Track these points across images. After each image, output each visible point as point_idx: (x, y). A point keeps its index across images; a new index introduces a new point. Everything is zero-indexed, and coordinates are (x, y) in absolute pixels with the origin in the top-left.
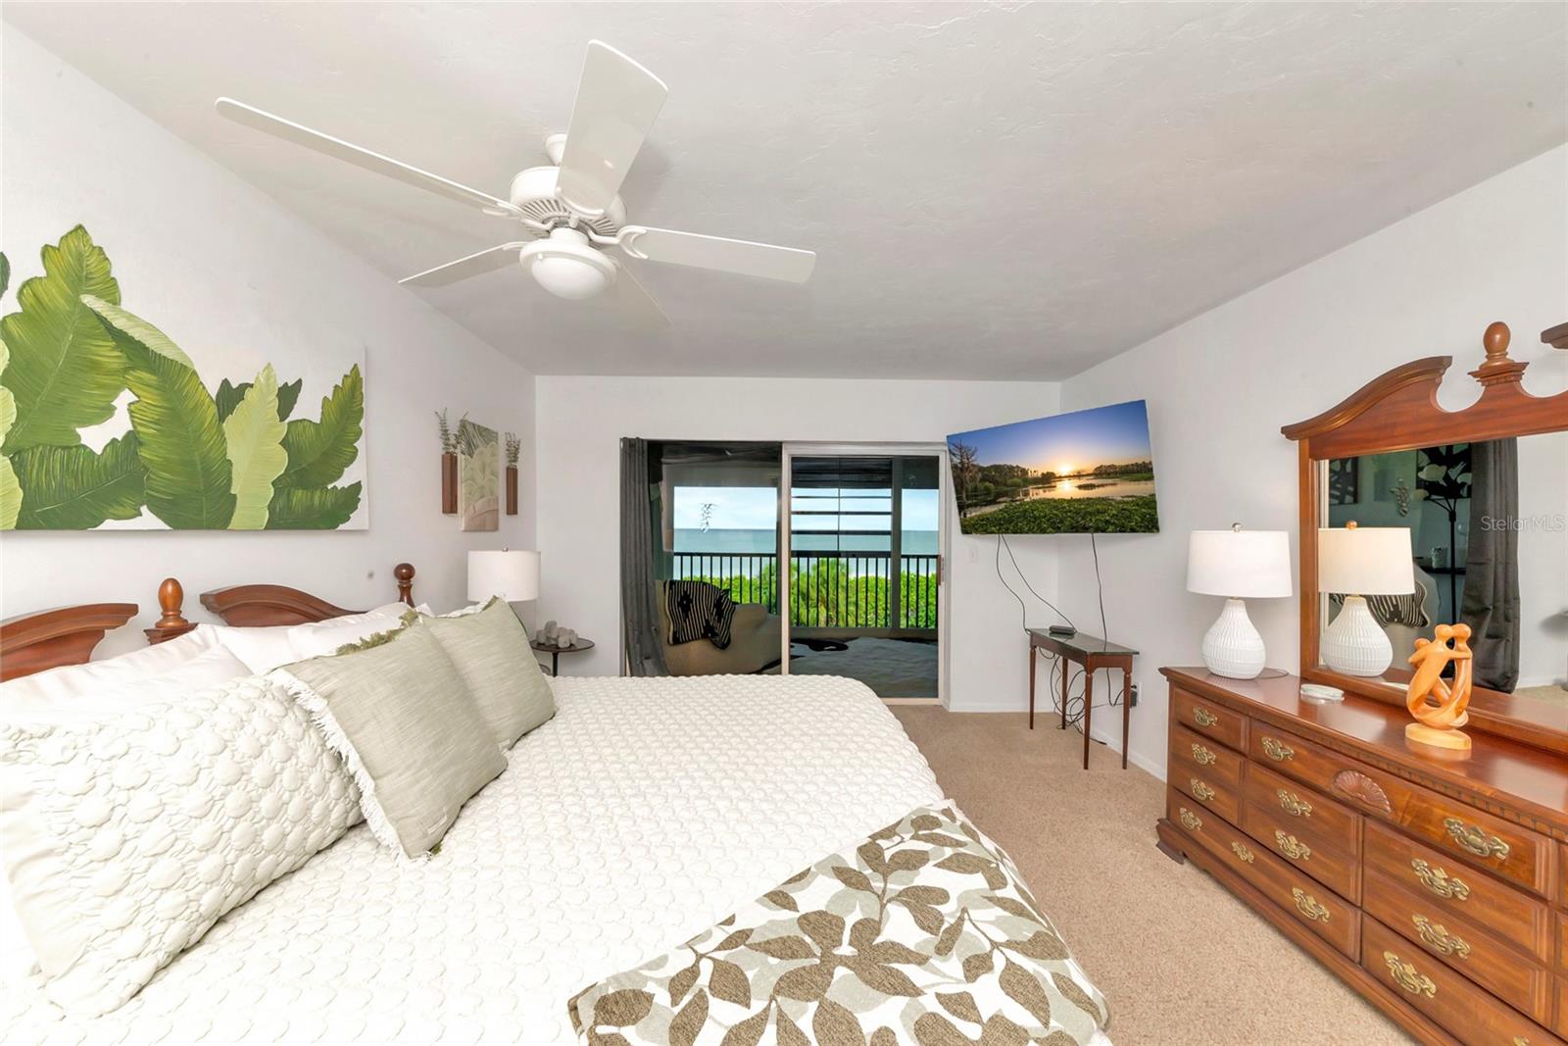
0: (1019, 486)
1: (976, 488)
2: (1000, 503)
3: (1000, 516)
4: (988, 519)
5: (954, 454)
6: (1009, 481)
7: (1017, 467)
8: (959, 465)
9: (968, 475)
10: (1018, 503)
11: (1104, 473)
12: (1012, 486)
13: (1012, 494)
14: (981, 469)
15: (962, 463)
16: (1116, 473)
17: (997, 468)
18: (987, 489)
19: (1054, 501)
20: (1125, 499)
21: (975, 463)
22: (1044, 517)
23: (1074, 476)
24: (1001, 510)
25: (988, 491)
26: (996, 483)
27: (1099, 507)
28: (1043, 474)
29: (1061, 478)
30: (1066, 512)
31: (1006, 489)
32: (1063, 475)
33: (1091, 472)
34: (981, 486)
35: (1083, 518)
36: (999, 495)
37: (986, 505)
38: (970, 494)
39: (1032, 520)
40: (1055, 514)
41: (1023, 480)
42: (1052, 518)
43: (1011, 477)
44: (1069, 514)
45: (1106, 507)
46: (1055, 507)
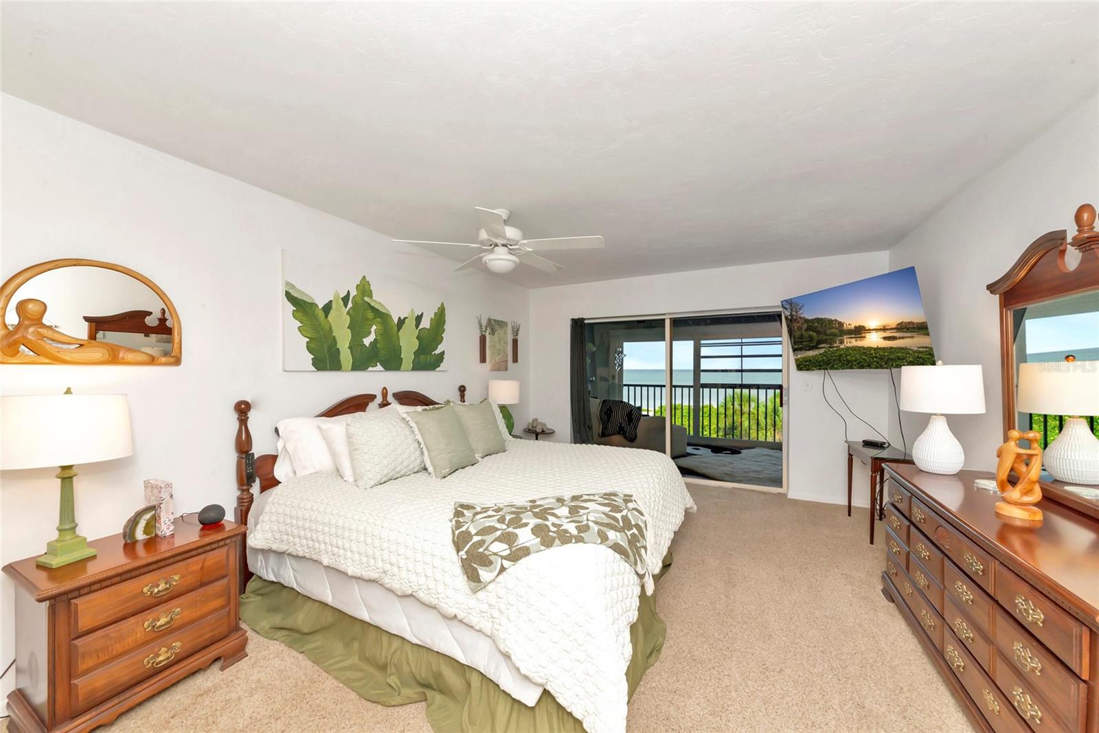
0: (835, 335)
1: (802, 335)
2: (820, 348)
3: (820, 359)
4: (810, 360)
5: (785, 308)
6: (829, 332)
7: (836, 320)
8: (789, 317)
9: (796, 325)
10: (835, 349)
11: (904, 328)
12: (830, 335)
13: (830, 342)
14: (807, 321)
15: (791, 315)
16: (914, 328)
17: (818, 320)
18: (810, 337)
19: (864, 348)
20: (920, 349)
21: (802, 316)
22: (856, 361)
23: (880, 329)
24: (820, 354)
25: (811, 339)
26: (818, 332)
27: (899, 354)
28: (856, 327)
29: (870, 330)
30: (873, 358)
31: (826, 337)
32: (871, 328)
33: (894, 327)
34: (806, 334)
35: (886, 363)
36: (819, 342)
37: (809, 350)
38: (796, 340)
39: (846, 363)
40: (864, 359)
41: (840, 331)
42: (861, 362)
43: (830, 328)
44: (875, 359)
45: (904, 355)
46: (864, 353)
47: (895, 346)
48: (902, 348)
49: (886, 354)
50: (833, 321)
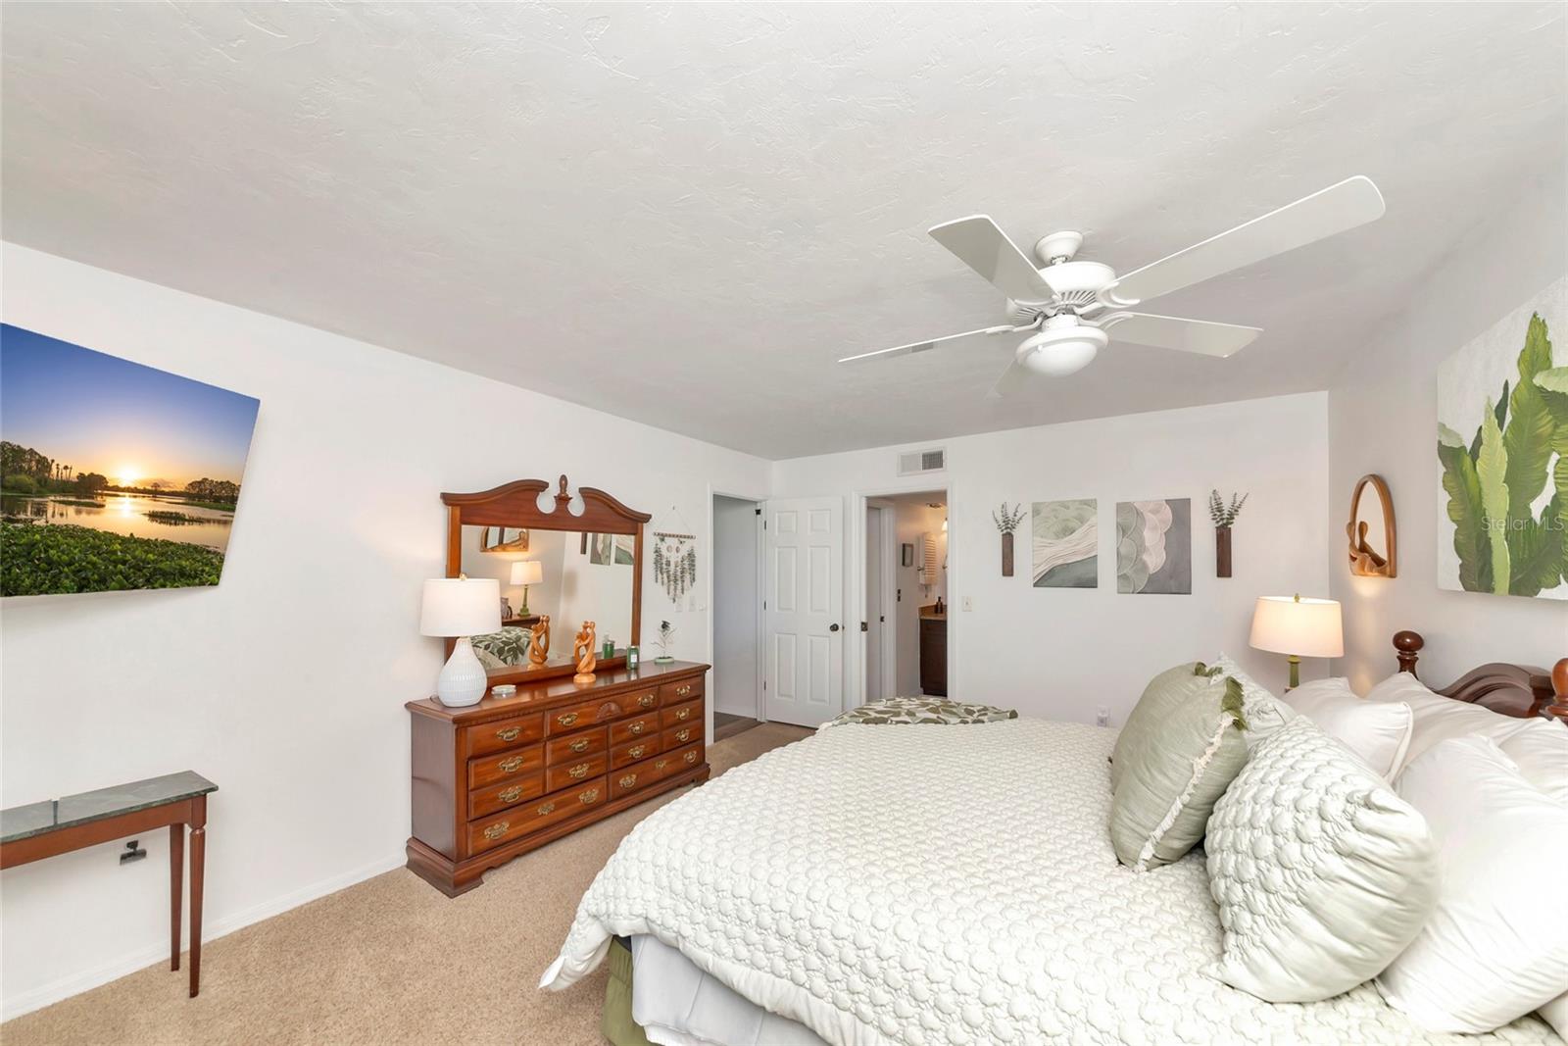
0: (27, 491)
6: (11, 479)
7: (32, 452)
10: (20, 526)
12: (13, 488)
19: (94, 534)
22: (69, 564)
23: (145, 492)
27: (184, 563)
28: (81, 476)
29: (116, 491)
30: (115, 563)
32: (122, 485)
33: (181, 488)
39: (43, 565)
40: (94, 564)
41: (39, 482)
42: (84, 569)
43: (14, 472)
44: (120, 566)
45: (199, 566)
46: (93, 547)
47: (178, 542)
48: (196, 548)
49: (151, 556)
50: (24, 452)
